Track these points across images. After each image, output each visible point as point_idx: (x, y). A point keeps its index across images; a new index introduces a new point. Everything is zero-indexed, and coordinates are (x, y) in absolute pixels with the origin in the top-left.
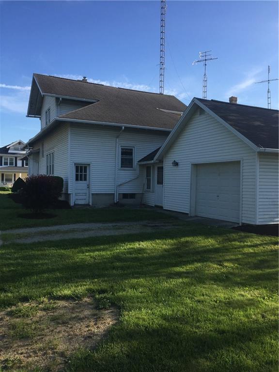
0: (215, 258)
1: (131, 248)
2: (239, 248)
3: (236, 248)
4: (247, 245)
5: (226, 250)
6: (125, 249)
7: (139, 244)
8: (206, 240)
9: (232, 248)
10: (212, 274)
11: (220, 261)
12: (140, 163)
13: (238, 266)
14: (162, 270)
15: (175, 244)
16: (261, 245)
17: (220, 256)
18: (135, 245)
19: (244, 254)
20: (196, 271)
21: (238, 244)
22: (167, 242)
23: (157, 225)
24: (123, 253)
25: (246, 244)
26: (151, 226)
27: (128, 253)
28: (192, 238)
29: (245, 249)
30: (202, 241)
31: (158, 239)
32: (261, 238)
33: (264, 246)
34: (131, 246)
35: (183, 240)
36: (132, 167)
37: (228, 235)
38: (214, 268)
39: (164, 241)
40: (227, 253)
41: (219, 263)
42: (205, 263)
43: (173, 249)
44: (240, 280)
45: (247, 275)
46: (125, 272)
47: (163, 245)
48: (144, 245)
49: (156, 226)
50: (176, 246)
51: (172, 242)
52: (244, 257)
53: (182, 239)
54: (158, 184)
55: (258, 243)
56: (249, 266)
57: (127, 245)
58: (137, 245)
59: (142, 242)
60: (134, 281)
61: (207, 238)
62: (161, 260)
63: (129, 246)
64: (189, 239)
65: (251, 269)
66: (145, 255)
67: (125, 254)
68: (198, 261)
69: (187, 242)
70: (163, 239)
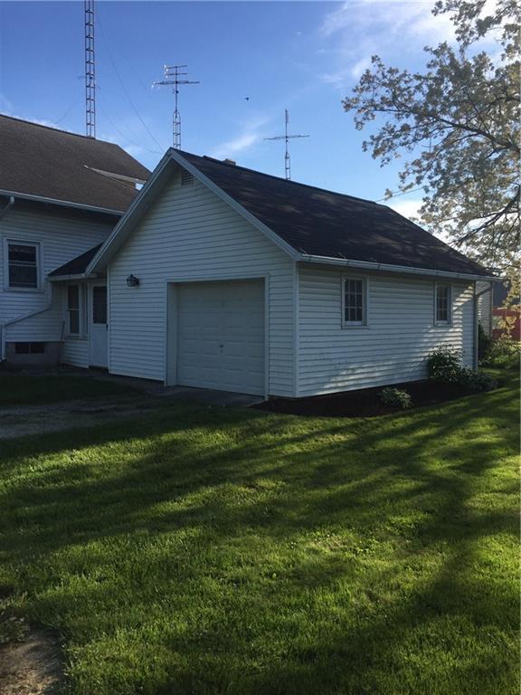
0: (237, 472)
1: (54, 467)
2: (275, 446)
3: (269, 447)
4: (287, 439)
5: (253, 452)
6: (40, 471)
7: (72, 456)
8: (210, 435)
9: (264, 448)
10: (242, 509)
11: (249, 479)
12: (53, 279)
13: (284, 483)
14: (136, 514)
15: (150, 449)
16: (310, 436)
17: (246, 467)
18: (62, 458)
19: (287, 457)
20: (209, 506)
21: (271, 437)
22: (134, 446)
23: (103, 408)
24: (37, 481)
25: (284, 435)
26: (91, 413)
27: (47, 478)
28: (184, 432)
29: (286, 447)
30: (204, 438)
31: (113, 440)
32: (308, 423)
33: (316, 438)
34: (53, 463)
35: (165, 438)
36: (36, 286)
37: (249, 421)
38: (241, 496)
39: (127, 444)
40: (255, 458)
41: (248, 483)
42: (221, 486)
43: (149, 461)
44: (298, 516)
45: (306, 501)
46: (50, 529)
47: (124, 453)
48: (83, 456)
49: (101, 411)
50: (153, 454)
51: (143, 444)
52: (287, 463)
53: (163, 438)
54: (95, 322)
55: (305, 432)
56: (302, 482)
57: (42, 461)
58: (66, 459)
59: (78, 449)
60: (77, 550)
61: (213, 431)
62: (128, 489)
63: (48, 463)
64: (179, 435)
65: (310, 489)
66: (89, 480)
67: (40, 484)
68: (207, 482)
69: (175, 442)
70: (123, 439)
